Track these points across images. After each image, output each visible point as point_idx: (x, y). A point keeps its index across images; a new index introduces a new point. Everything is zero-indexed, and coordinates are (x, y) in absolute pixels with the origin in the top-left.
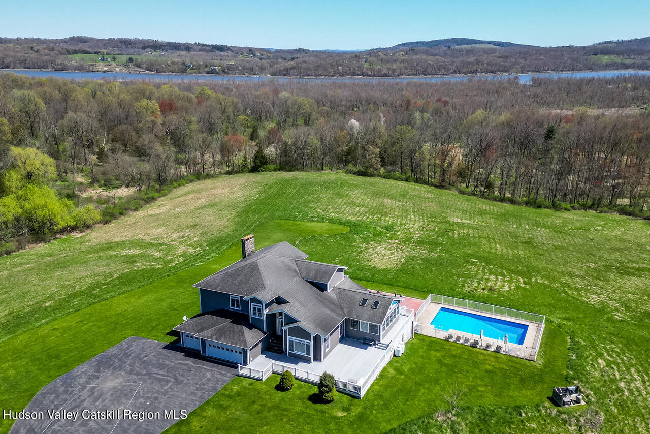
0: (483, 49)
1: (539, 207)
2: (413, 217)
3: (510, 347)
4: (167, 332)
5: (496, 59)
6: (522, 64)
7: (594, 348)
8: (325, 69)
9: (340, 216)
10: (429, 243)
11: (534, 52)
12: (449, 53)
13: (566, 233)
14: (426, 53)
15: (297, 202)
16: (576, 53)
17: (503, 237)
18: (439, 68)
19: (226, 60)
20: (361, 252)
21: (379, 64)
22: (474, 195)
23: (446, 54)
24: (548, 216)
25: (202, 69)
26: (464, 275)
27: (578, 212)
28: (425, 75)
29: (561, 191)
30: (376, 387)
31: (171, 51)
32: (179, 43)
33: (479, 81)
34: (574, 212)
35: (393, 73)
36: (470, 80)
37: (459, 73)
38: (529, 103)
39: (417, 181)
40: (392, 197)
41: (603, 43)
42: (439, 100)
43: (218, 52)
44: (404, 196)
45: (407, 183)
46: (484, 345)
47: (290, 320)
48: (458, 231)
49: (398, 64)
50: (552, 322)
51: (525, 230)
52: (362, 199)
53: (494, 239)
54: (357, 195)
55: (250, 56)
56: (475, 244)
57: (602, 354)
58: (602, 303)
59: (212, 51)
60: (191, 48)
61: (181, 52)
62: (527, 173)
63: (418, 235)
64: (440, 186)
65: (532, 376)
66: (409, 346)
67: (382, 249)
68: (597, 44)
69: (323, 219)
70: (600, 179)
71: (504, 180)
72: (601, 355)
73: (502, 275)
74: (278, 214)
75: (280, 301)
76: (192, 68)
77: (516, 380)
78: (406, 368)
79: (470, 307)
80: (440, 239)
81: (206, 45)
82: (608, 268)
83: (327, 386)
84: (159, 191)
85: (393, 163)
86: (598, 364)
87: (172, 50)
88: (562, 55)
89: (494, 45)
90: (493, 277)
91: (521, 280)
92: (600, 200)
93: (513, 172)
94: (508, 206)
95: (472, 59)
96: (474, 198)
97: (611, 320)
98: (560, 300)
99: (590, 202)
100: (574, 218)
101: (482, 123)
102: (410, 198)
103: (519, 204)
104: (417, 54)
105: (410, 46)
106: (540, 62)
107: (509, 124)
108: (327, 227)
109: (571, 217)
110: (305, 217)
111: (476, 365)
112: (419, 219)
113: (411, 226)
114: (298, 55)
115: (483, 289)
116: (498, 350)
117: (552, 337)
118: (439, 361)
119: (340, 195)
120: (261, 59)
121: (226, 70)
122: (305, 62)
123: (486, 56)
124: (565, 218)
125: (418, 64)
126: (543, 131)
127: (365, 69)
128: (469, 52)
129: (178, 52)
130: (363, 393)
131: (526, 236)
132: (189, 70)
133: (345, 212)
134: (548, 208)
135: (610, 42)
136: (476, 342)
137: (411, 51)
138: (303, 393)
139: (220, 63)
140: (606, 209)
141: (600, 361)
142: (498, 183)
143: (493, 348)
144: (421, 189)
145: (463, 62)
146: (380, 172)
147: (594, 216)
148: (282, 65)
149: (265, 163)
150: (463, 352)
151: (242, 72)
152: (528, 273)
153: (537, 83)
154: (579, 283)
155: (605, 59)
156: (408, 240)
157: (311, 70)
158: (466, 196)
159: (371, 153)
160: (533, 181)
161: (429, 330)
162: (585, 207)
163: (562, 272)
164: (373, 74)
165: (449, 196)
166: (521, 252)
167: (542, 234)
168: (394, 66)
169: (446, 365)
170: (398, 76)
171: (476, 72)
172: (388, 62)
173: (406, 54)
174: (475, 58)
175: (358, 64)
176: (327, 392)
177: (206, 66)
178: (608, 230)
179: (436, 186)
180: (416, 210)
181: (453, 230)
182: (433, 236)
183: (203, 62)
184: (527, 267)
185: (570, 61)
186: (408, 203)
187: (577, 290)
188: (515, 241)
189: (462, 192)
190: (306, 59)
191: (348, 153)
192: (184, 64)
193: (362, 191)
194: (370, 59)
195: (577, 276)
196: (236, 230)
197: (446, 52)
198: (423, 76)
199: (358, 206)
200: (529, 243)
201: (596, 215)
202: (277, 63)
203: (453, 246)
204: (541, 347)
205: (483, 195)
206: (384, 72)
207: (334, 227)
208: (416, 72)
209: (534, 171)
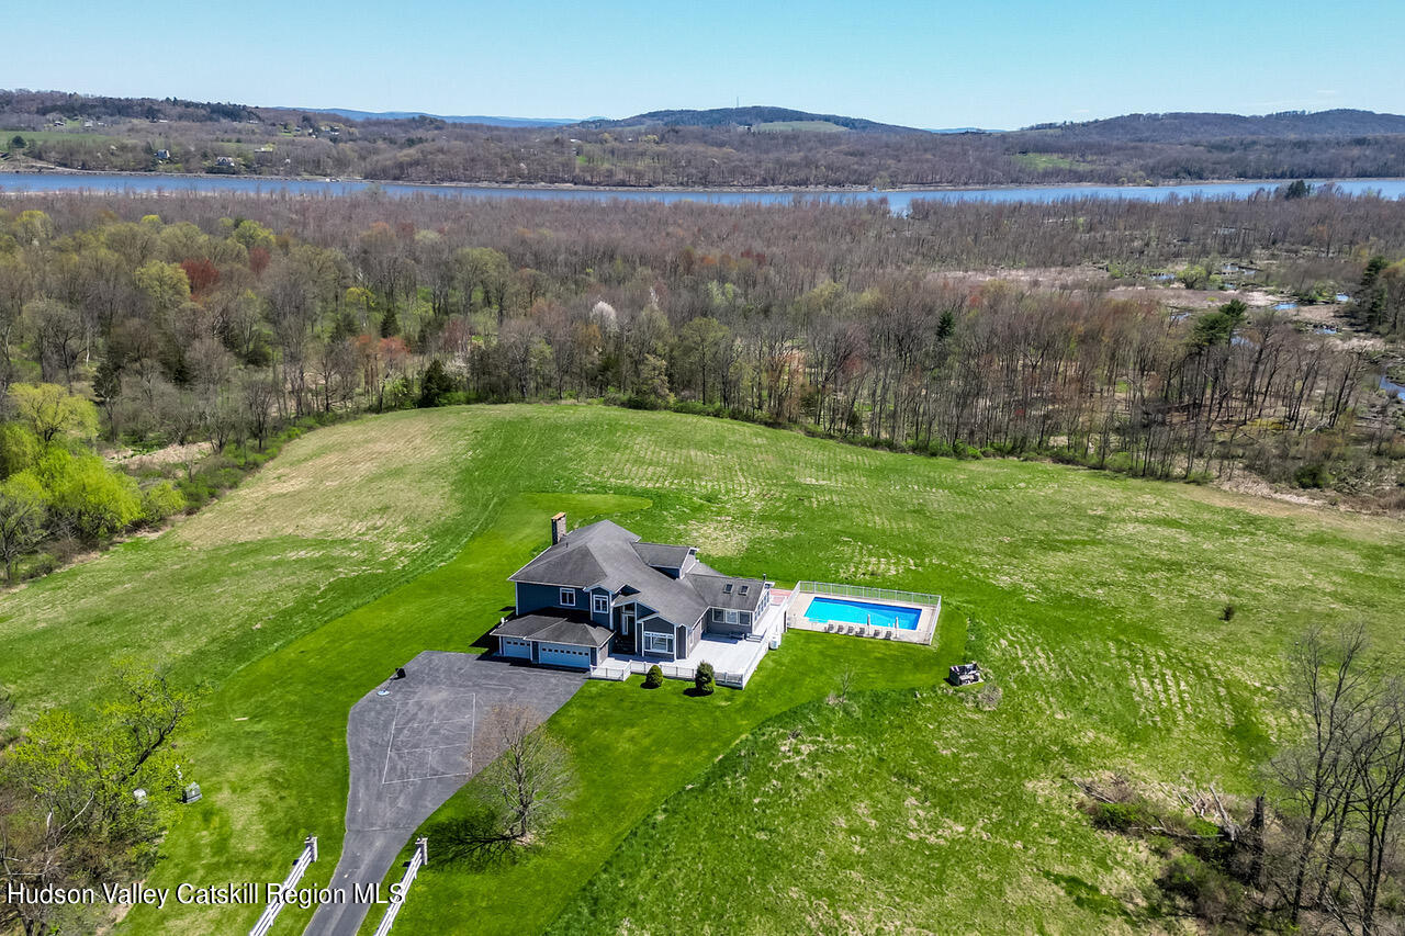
0: (817, 135)
1: (934, 455)
2: (742, 479)
3: (901, 633)
4: (471, 642)
5: (842, 157)
6: (893, 169)
7: (997, 629)
8: (489, 166)
9: (627, 482)
10: (778, 518)
11: (913, 145)
12: (750, 140)
13: (974, 495)
14: (703, 139)
15: (545, 462)
16: (989, 149)
17: (882, 505)
18: (732, 172)
19: (251, 141)
20: (680, 536)
21: (608, 159)
22: (831, 437)
23: (743, 142)
24: (947, 468)
25: (194, 163)
26: (834, 559)
27: (992, 460)
28: (705, 186)
29: (965, 424)
30: (757, 678)
31: (110, 119)
32: (127, 99)
33: (815, 205)
34: (985, 460)
35: (637, 181)
36: (797, 203)
37: (773, 185)
38: (908, 256)
39: (734, 416)
40: (701, 446)
41: (1038, 128)
42: (747, 254)
43: (225, 122)
44: (719, 443)
45: (717, 419)
46: (872, 633)
47: (645, 611)
48: (817, 498)
49: (648, 161)
50: (949, 604)
51: (913, 493)
52: (653, 453)
53: (869, 508)
54: (642, 445)
55: (306, 132)
56: (844, 517)
57: (1005, 635)
58: (1014, 585)
59: (211, 119)
60: (159, 111)
61: (135, 121)
62: (913, 395)
63: (758, 507)
64: (773, 424)
65: (927, 659)
66: (785, 639)
67: (709, 529)
68: (1028, 130)
69: (604, 489)
70: (1025, 404)
71: (878, 409)
72: (1003, 636)
73: (886, 556)
74: (523, 483)
75: (627, 591)
76: (170, 161)
77: (910, 665)
78: (786, 661)
79: (851, 594)
80: (792, 511)
81: (197, 105)
82: (1028, 543)
83: (706, 675)
84: (261, 450)
85: (687, 385)
86: (1000, 644)
87: (111, 115)
88: (965, 153)
89: (837, 123)
90: (874, 560)
91: (912, 562)
92: (1024, 439)
93: (890, 395)
94: (885, 455)
95: (796, 156)
96: (831, 442)
97: (1022, 602)
98: (961, 584)
99: (1009, 445)
100: (984, 470)
101: (832, 304)
102: (730, 447)
103: (903, 451)
104: (683, 139)
105: (665, 119)
106: (925, 166)
107: (877, 310)
108: (613, 501)
109: (981, 468)
110: (571, 485)
111: (864, 653)
112: (752, 481)
113: (744, 493)
114: (420, 133)
115: (864, 574)
116: (887, 638)
117: (948, 620)
118: (821, 653)
119: (614, 446)
120: (334, 140)
121: (256, 166)
122: (441, 151)
123: (823, 150)
124: (971, 471)
125: (690, 162)
126: (935, 321)
127: (577, 170)
128: (790, 140)
129: (128, 120)
130: (744, 684)
131: (915, 501)
132: (162, 165)
133: (632, 475)
134: (946, 455)
135: (1051, 126)
136: (862, 631)
137: (671, 133)
138: (675, 688)
139: (238, 149)
140: (1033, 454)
141: (1002, 641)
142: (867, 415)
143: (882, 636)
144: (746, 429)
145: (778, 161)
146: (668, 402)
147: (1016, 466)
148: (388, 156)
149: (448, 389)
150: (848, 643)
151: (292, 171)
152: (919, 552)
153: (921, 212)
154: (987, 562)
155: (1042, 162)
156: (745, 516)
157: (457, 167)
158: (818, 439)
159: (651, 368)
160: (921, 410)
161: (804, 623)
162: (1002, 452)
163: (966, 550)
164: (596, 180)
165: (791, 439)
166: (909, 525)
167: (938, 498)
168: (641, 165)
169: (830, 656)
170: (650, 186)
171: (805, 183)
172: (626, 155)
173: (663, 139)
174: (801, 154)
175: (560, 159)
176: (707, 682)
177: (205, 156)
178: (1034, 488)
179: (767, 424)
180: (745, 468)
181: (809, 497)
182: (781, 507)
183: (196, 145)
184: (918, 544)
185: (979, 166)
186: (729, 456)
187: (984, 570)
188: (901, 509)
189: (811, 434)
190: (443, 143)
191: (605, 368)
192: (149, 150)
193: (648, 437)
194: (587, 147)
195: (985, 554)
196: (465, 513)
197: (743, 138)
198: (701, 189)
199: (650, 464)
200: (919, 512)
201: (1019, 464)
202: (376, 152)
203: (814, 520)
204: (936, 630)
205: (845, 438)
206: (620, 176)
207: (627, 500)
208: (685, 179)
209: (924, 392)
